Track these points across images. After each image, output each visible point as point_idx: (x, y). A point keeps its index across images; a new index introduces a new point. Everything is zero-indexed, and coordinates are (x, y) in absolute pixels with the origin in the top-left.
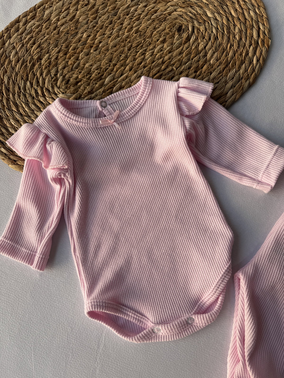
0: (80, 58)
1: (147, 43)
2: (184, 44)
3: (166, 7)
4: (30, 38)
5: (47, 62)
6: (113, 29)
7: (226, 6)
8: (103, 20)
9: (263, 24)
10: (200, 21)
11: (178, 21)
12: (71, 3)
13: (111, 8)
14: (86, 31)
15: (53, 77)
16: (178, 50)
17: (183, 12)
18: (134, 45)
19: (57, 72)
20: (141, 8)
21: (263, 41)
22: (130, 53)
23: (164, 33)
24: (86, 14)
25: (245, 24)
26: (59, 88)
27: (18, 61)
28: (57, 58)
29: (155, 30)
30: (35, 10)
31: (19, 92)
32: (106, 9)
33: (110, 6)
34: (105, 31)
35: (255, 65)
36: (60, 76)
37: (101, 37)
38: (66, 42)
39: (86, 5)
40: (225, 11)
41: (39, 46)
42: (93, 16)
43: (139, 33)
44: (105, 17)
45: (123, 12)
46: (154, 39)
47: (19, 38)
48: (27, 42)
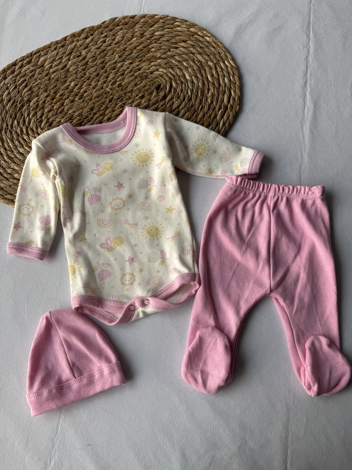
0: (65, 104)
1: (127, 97)
2: (160, 101)
3: (150, 66)
4: (23, 81)
5: (35, 104)
6: (99, 81)
7: (204, 71)
8: (91, 72)
9: (235, 91)
10: (178, 82)
11: (158, 80)
12: (65, 53)
13: (100, 62)
14: (74, 80)
15: (39, 119)
16: (154, 107)
17: (163, 72)
18: (115, 98)
19: (43, 114)
20: (126, 65)
21: (232, 107)
22: (111, 105)
23: (143, 90)
24: (76, 64)
25: (218, 90)
26: (42, 129)
27: (10, 101)
28: (44, 102)
29: (136, 86)
30: (31, 56)
31: (6, 128)
32: (95, 62)
33: (99, 60)
34: (91, 82)
35: (220, 128)
36: (45, 118)
37: (87, 87)
38: (55, 87)
39: (78, 57)
40: (202, 75)
41: (30, 89)
42: (83, 67)
43: (121, 88)
44: (93, 69)
45: (110, 67)
46: (134, 94)
47: (13, 80)
48: (20, 84)
